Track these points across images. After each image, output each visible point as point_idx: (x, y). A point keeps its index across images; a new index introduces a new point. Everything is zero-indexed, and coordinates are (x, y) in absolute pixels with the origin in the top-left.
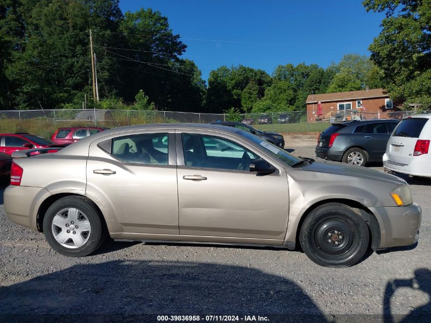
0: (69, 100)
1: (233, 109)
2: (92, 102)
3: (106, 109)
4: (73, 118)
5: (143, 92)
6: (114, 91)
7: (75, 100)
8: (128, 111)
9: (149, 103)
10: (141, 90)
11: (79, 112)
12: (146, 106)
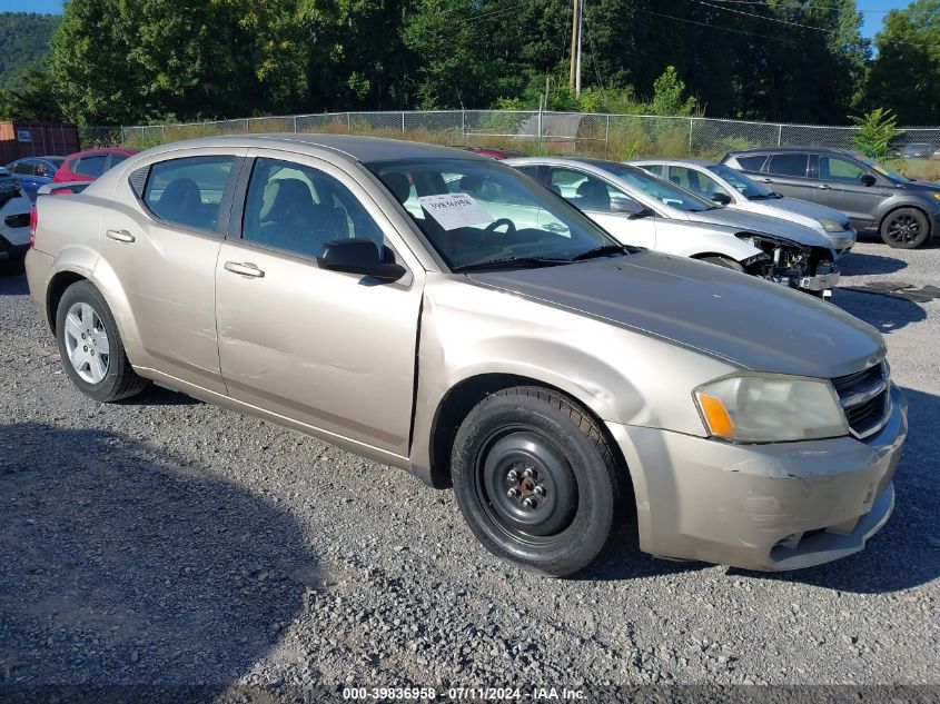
0: (514, 93)
1: (877, 113)
2: (565, 96)
3: (590, 111)
4: (516, 132)
5: (675, 71)
6: (621, 72)
7: (528, 92)
8: (636, 115)
9: (683, 98)
10: (671, 68)
11: (528, 116)
12: (676, 107)
